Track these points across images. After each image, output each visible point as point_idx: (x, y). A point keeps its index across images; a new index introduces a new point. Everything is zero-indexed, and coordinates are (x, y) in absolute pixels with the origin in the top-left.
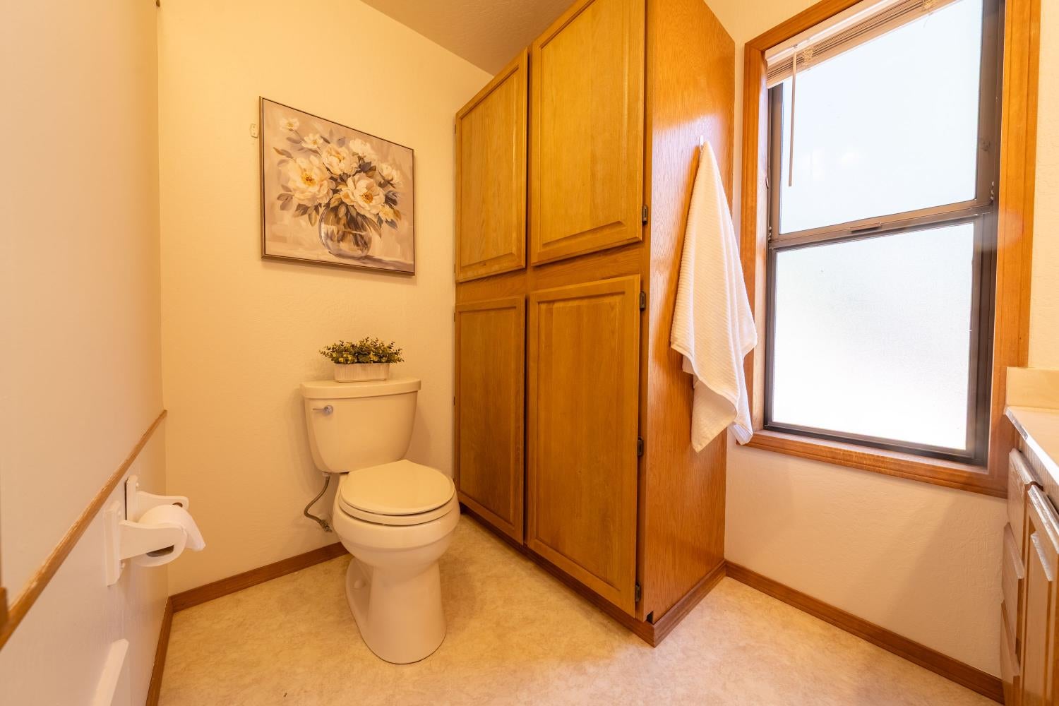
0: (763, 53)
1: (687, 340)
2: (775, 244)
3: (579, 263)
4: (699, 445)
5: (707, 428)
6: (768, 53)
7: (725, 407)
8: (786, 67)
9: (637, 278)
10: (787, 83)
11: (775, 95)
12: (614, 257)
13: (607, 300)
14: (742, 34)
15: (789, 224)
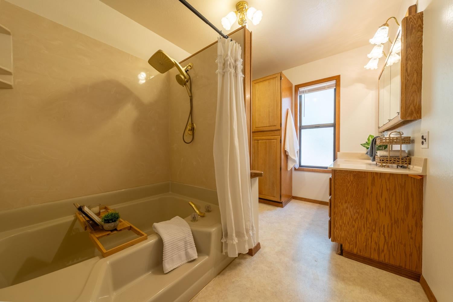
0: (298, 88)
1: (287, 148)
2: (301, 128)
3: (265, 132)
4: (289, 169)
5: (291, 166)
6: (299, 88)
7: (294, 161)
8: (303, 92)
9: (279, 137)
10: (303, 96)
11: (300, 97)
12: (274, 132)
13: (273, 140)
14: (294, 83)
15: (303, 124)
